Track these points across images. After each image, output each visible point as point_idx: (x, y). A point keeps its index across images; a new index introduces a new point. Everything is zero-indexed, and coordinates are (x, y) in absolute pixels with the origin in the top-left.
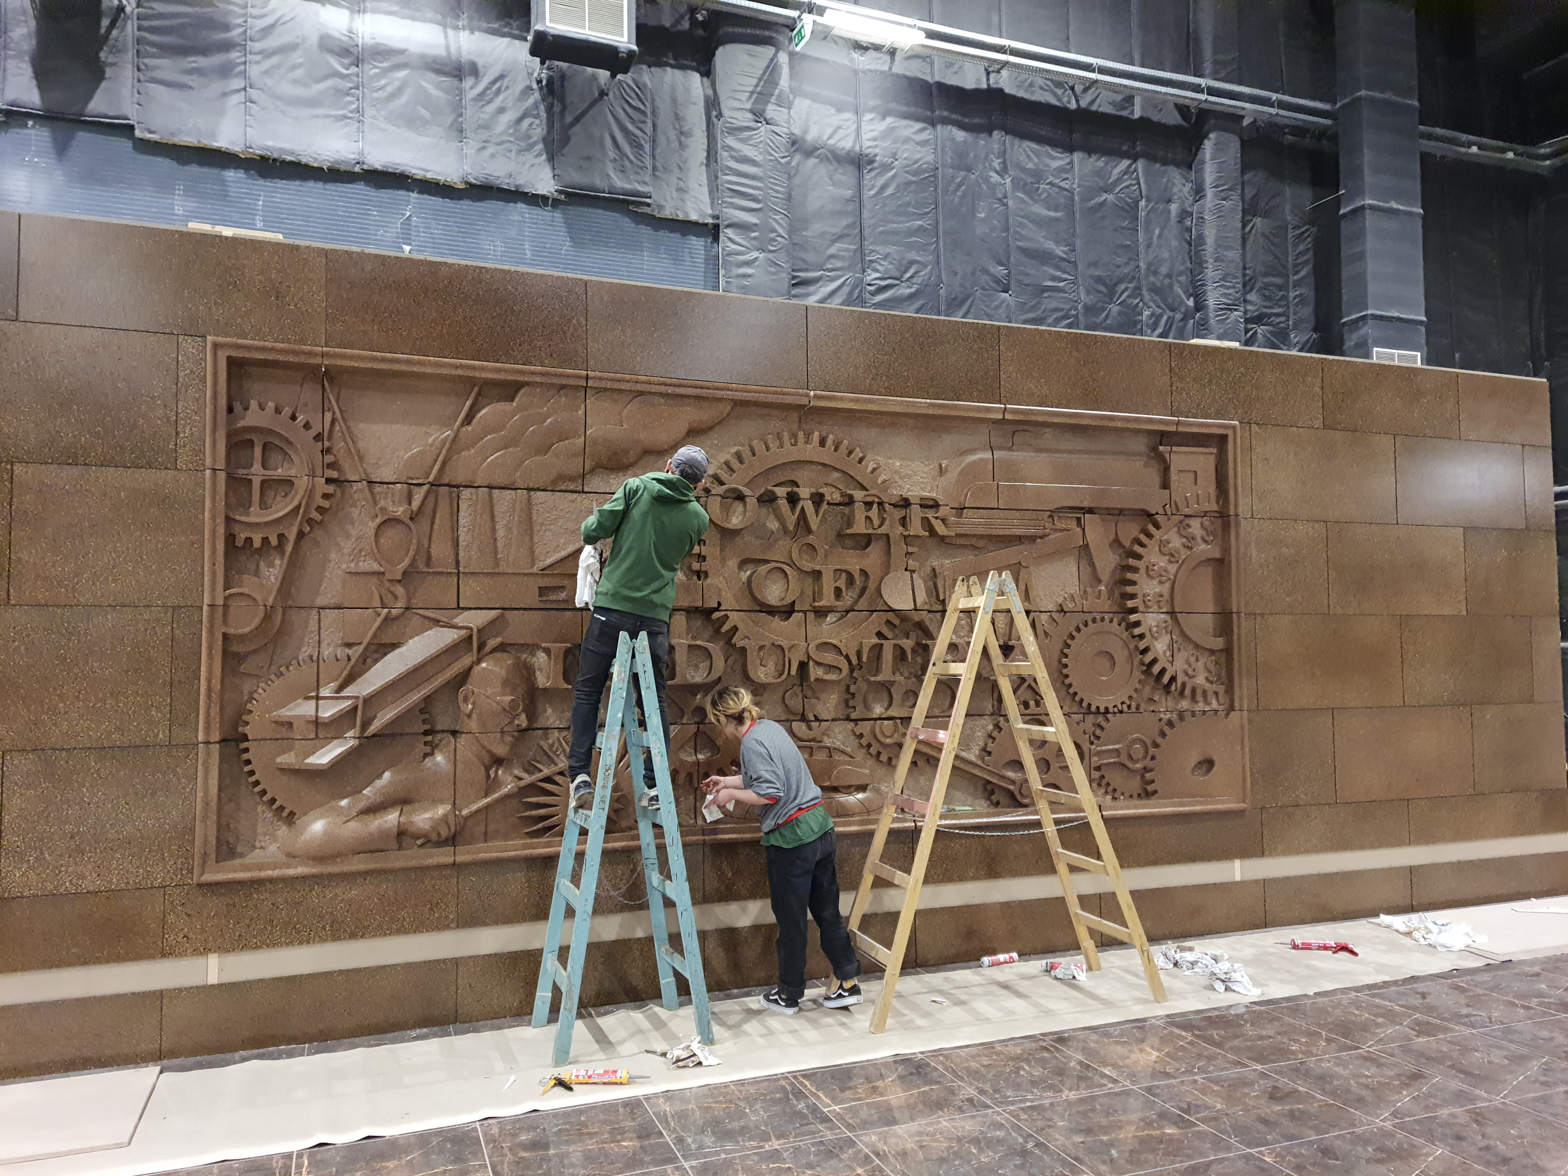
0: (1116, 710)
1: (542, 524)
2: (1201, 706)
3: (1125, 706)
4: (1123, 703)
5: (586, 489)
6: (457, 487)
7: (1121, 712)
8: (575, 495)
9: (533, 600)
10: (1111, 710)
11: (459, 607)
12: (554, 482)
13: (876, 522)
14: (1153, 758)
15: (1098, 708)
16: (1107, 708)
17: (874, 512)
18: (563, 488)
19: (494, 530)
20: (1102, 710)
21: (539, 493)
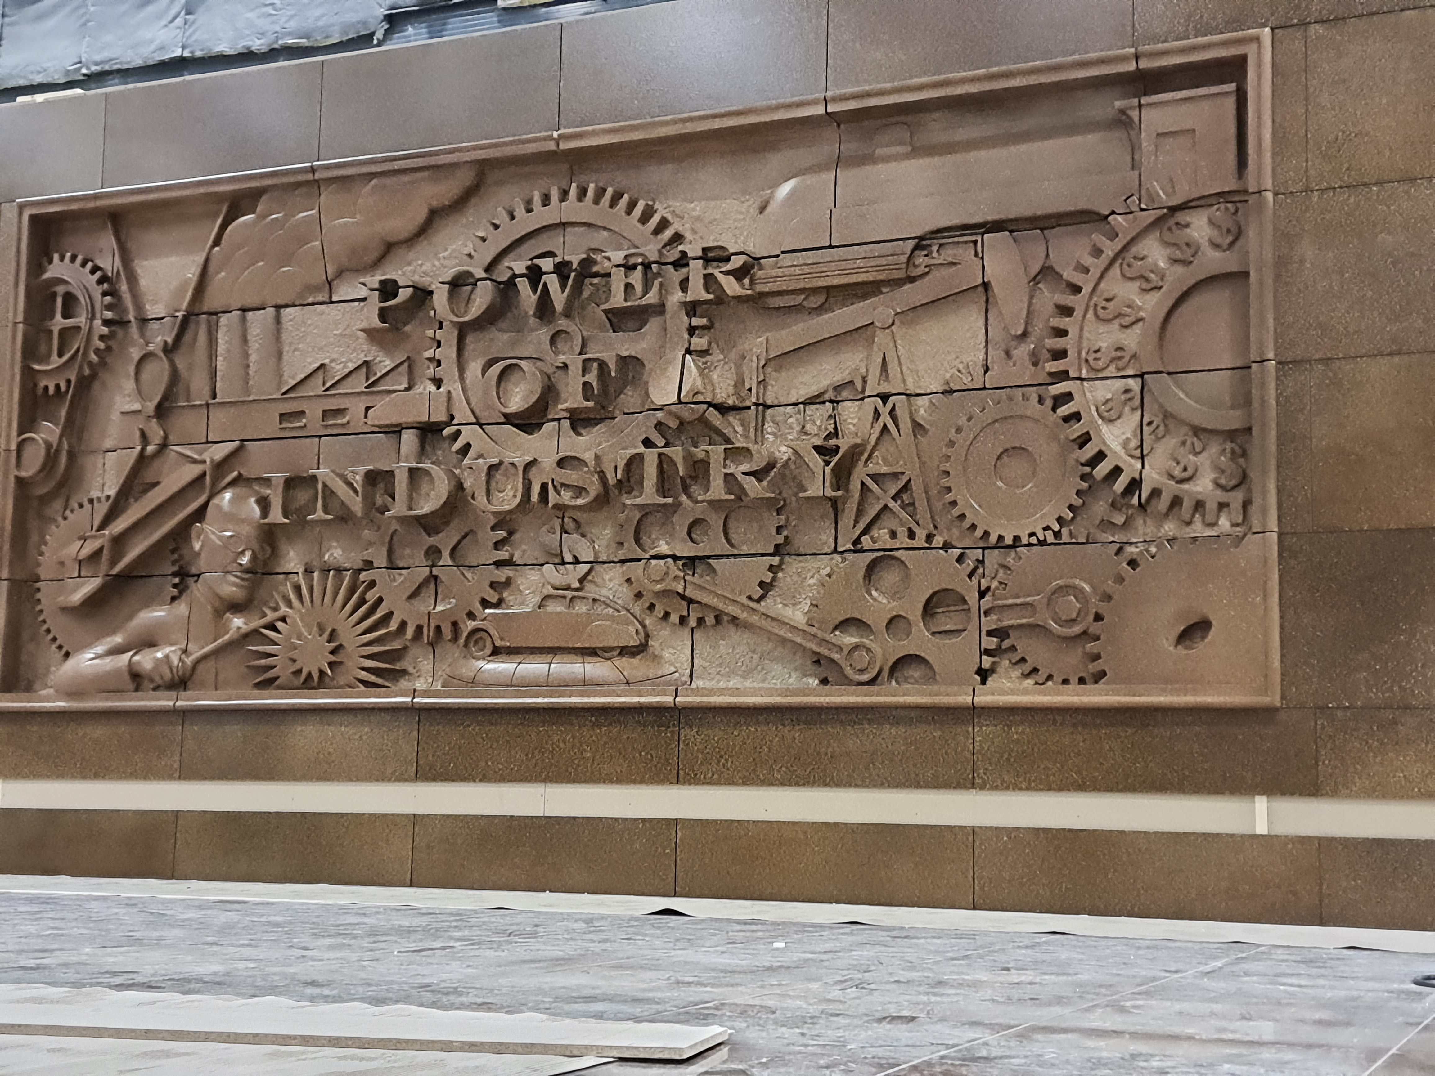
0: (1034, 540)
1: (291, 344)
2: (1198, 529)
3: (1049, 534)
4: (1046, 528)
5: (334, 299)
6: (216, 313)
7: (1042, 543)
8: (323, 307)
9: (273, 428)
10: (1025, 541)
11: (208, 442)
12: (301, 295)
13: (639, 288)
14: (1098, 618)
15: (1001, 538)
16: (1017, 538)
17: (637, 277)
18: (311, 300)
19: (247, 355)
20: (1009, 541)
21: (288, 310)
